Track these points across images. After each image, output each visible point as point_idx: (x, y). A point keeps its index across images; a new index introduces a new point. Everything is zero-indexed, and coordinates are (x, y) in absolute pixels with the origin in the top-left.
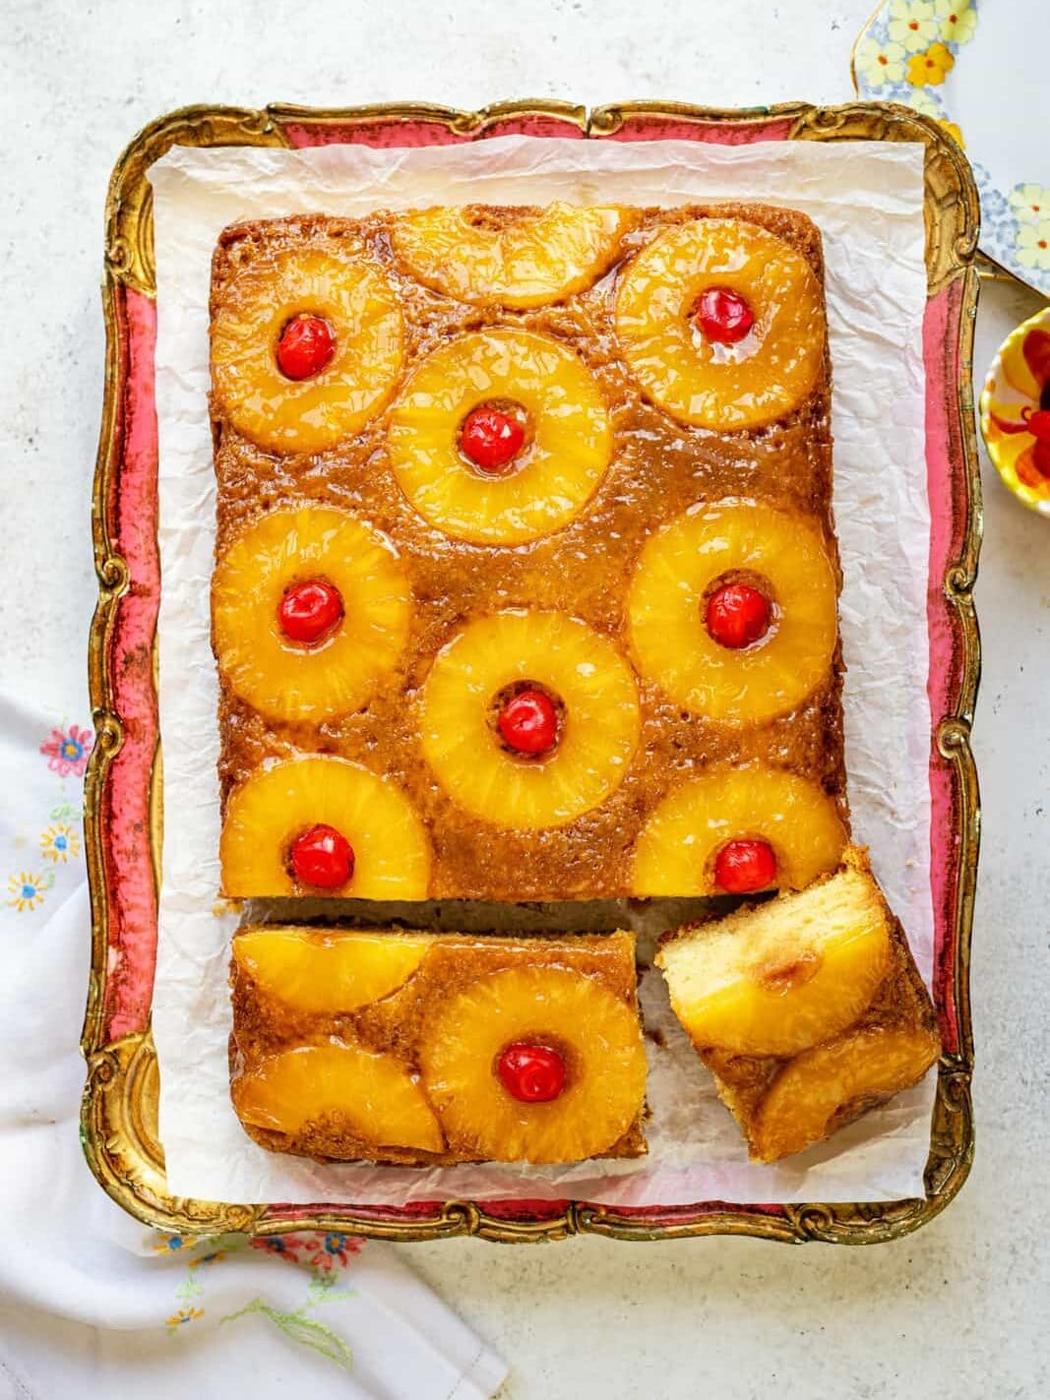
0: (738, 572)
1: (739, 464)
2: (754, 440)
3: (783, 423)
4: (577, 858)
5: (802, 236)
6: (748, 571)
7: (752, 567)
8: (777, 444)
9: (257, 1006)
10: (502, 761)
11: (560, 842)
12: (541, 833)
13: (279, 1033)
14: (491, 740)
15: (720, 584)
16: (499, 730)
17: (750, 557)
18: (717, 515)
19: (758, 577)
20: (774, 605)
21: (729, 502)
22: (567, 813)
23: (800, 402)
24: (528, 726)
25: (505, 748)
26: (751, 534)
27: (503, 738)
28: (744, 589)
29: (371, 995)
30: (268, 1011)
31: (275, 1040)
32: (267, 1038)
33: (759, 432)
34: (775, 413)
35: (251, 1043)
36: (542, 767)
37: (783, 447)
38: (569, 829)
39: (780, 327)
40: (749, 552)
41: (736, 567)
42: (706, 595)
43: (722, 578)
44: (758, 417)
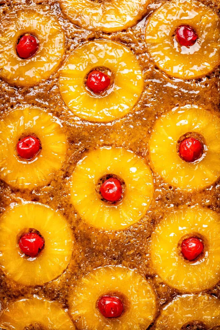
0: (191, 133)
1: (191, 92)
2: (197, 83)
3: (208, 77)
4: (129, 242)
5: (216, 6)
6: (195, 133)
7: (196, 131)
8: (206, 85)
9: (6, 284)
10: (101, 204)
11: (123, 236)
12: (116, 232)
13: (14, 294)
14: (97, 197)
15: (184, 137)
16: (100, 193)
17: (196, 127)
18: (183, 112)
19: (199, 135)
20: (204, 146)
21: (188, 106)
22: (126, 224)
23: (215, 69)
24: (111, 191)
25: (102, 200)
26: (196, 119)
27: (102, 196)
28: (193, 140)
29: (49, 279)
30: (10, 285)
31: (12, 296)
32: (9, 296)
33: (199, 80)
34: (205, 73)
35: (4, 298)
36: (116, 207)
37: (208, 86)
38: (126, 230)
39: (207, 41)
40: (195, 125)
41: (190, 131)
42: (179, 142)
43: (185, 135)
44: (199, 74)
